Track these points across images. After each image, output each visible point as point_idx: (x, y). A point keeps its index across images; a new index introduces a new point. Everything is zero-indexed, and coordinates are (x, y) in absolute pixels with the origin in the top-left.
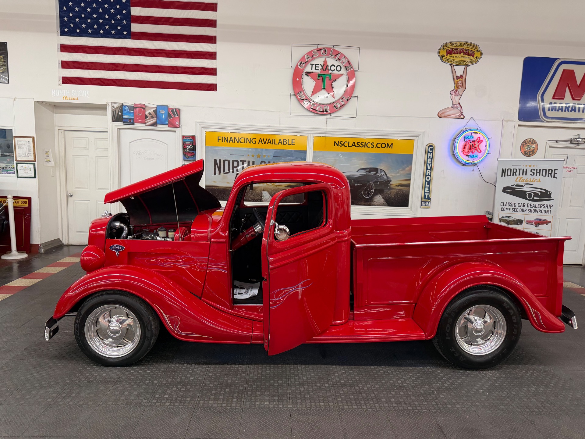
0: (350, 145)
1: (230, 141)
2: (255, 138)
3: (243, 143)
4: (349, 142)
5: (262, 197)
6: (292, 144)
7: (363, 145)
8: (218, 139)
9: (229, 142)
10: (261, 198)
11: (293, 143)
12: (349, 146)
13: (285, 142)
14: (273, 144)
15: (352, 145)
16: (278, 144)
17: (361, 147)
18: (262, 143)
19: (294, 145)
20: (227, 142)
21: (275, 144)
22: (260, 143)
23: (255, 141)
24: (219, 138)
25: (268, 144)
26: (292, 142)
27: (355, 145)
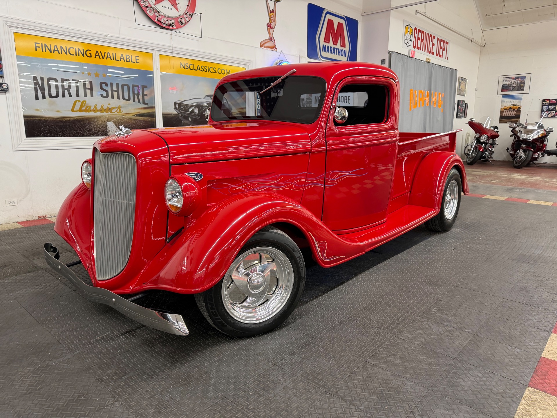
0: (196, 68)
1: (54, 50)
2: (90, 50)
3: (74, 55)
4: (194, 65)
5: (106, 129)
6: (136, 62)
7: (206, 69)
8: (36, 47)
9: (54, 52)
10: (106, 131)
11: (138, 61)
12: (194, 70)
13: (128, 58)
14: (113, 60)
15: (197, 69)
16: (120, 61)
17: (205, 71)
18: (100, 58)
19: (139, 63)
20: (51, 52)
21: (116, 60)
22: (97, 57)
23: (91, 54)
24: (37, 45)
25: (107, 59)
26: (136, 59)
27: (200, 69)
